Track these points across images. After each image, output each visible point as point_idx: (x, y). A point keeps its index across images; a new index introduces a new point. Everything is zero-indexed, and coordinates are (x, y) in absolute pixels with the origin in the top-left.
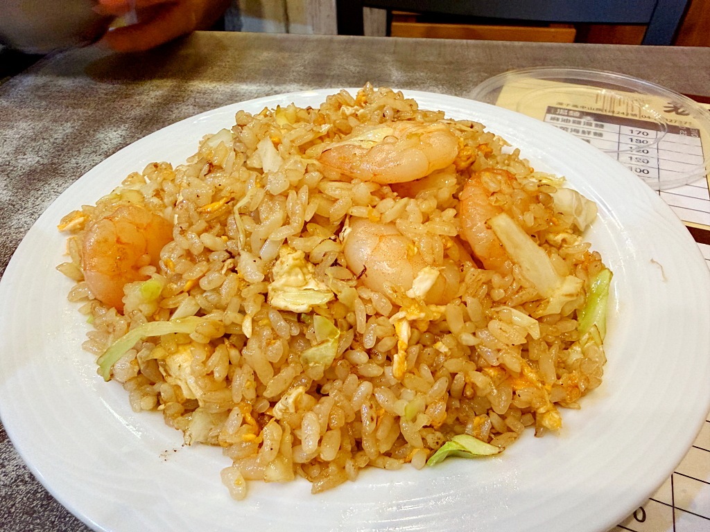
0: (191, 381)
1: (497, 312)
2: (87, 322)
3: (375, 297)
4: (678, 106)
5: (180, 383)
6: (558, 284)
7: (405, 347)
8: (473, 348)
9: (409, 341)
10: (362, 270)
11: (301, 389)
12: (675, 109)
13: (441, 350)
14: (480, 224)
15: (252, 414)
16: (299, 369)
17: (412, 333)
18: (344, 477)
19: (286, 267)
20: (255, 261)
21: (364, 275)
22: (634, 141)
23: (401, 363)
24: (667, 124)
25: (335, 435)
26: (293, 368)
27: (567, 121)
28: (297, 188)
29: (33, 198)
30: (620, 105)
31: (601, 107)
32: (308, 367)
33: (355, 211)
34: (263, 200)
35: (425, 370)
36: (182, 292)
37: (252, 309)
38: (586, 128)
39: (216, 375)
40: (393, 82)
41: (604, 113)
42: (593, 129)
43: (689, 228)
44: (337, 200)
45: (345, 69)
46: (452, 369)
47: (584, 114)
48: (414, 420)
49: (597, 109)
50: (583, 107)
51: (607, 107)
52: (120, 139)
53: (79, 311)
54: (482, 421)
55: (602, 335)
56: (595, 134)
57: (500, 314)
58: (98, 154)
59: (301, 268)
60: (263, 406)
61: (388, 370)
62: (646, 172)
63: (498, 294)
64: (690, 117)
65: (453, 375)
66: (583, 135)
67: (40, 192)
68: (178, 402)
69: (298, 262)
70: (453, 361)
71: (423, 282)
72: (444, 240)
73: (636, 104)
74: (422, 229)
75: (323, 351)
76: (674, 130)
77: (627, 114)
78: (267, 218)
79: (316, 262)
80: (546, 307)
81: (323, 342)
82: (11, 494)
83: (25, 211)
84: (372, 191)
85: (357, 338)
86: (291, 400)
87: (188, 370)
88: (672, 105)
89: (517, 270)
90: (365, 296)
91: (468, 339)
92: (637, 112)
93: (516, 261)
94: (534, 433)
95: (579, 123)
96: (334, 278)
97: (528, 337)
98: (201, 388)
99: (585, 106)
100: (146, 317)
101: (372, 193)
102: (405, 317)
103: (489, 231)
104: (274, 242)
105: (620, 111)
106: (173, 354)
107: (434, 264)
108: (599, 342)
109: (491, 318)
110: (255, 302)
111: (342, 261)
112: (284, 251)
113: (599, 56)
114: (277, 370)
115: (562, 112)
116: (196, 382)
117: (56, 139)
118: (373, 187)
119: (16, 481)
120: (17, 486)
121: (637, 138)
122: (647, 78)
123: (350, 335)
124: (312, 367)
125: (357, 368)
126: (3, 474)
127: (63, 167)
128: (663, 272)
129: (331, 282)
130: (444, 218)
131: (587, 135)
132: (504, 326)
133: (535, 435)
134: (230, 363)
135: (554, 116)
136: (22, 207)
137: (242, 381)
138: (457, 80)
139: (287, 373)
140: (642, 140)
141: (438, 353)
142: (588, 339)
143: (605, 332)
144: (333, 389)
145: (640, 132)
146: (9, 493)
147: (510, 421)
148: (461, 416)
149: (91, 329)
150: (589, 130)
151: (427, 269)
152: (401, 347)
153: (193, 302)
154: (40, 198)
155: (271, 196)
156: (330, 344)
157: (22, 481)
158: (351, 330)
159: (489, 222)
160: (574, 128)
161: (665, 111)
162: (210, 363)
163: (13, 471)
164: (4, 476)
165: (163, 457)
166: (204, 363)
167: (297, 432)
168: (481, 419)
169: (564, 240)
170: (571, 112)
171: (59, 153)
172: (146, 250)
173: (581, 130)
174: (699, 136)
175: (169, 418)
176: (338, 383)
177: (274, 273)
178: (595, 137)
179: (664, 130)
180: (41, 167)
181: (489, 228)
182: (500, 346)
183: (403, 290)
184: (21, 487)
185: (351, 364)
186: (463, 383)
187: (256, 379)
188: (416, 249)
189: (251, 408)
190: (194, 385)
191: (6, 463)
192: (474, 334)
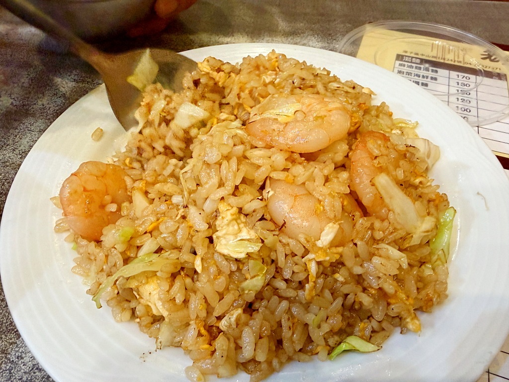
0: (159, 304)
1: (378, 249)
2: (72, 248)
3: (292, 242)
4: (491, 54)
5: (150, 304)
6: (419, 223)
7: (314, 280)
8: (360, 276)
9: (316, 274)
10: (282, 224)
11: (240, 311)
12: (489, 57)
13: (338, 279)
14: (367, 182)
15: (204, 327)
16: (237, 294)
17: (319, 268)
18: (272, 370)
19: (225, 221)
20: (200, 214)
21: (284, 227)
22: (460, 84)
23: (311, 290)
24: (484, 70)
25: (265, 341)
26: (233, 294)
27: (411, 67)
28: (227, 158)
29: (12, 136)
30: (449, 53)
31: (435, 55)
32: (244, 294)
33: (274, 175)
34: (202, 168)
35: (327, 293)
36: (146, 233)
37: (200, 251)
38: (425, 73)
39: (177, 301)
40: (280, 32)
41: (438, 60)
42: (430, 74)
43: (498, 157)
44: (260, 166)
45: (243, 19)
46: (346, 292)
47: (423, 61)
48: (319, 327)
49: (433, 57)
50: (422, 55)
51: (440, 55)
52: (74, 83)
53: (65, 240)
54: (366, 326)
55: (447, 256)
56: (432, 78)
57: (380, 251)
58: (58, 96)
59: (236, 220)
60: (212, 321)
61: (301, 293)
62: (468, 111)
63: (379, 235)
64: (500, 63)
65: (347, 295)
66: (423, 79)
67: (17, 131)
68: (149, 316)
69: (234, 217)
70: (347, 286)
71: (328, 234)
72: (341, 199)
73: (461, 53)
74: (325, 190)
75: (254, 282)
76: (489, 74)
77: (455, 61)
78: (206, 183)
79: (246, 213)
80: (410, 241)
81: (255, 277)
82: (31, 379)
83: (8, 147)
84: (286, 158)
85: (278, 270)
86: (233, 319)
87: (156, 297)
88: (487, 53)
89: (391, 216)
90: (284, 241)
91: (358, 270)
92: (461, 59)
93: (391, 208)
94: (400, 331)
95: (420, 68)
96: (263, 229)
97: (400, 268)
98: (167, 310)
99: (424, 54)
100: (120, 253)
101: (286, 160)
102: (314, 258)
103: (373, 187)
104: (214, 201)
105: (450, 58)
106: (144, 284)
107: (335, 219)
108: (444, 261)
109: (374, 255)
110: (202, 246)
111: (267, 217)
112: (222, 207)
113: (433, 9)
114: (221, 296)
115: (407, 59)
116: (163, 305)
117: (23, 83)
118: (287, 155)
119: (33, 369)
120: (34, 373)
121: (462, 82)
122: (469, 31)
123: (273, 269)
124: (247, 294)
125: (278, 292)
126: (23, 364)
127: (32, 108)
128: (485, 201)
129: (259, 231)
130: (340, 179)
131: (425, 79)
132: (383, 261)
133: (401, 333)
134: (186, 289)
135: (401, 62)
136: (5, 144)
137: (196, 304)
138: (328, 30)
139: (229, 298)
140: (466, 83)
141: (336, 281)
142: (437, 259)
143: (449, 254)
144: (261, 306)
145: (464, 76)
146: (29, 379)
147: (384, 325)
148: (351, 321)
149: (77, 256)
150: (427, 75)
151: (331, 224)
152: (312, 280)
153: (155, 242)
154: (18, 136)
155: (207, 164)
156: (260, 278)
157: (37, 369)
158: (274, 265)
159: (373, 181)
160: (416, 73)
161: (482, 58)
162: (172, 292)
163: (30, 361)
164: (24, 365)
165: (142, 359)
166: (168, 291)
167: (239, 342)
168: (364, 323)
169: (421, 183)
170: (414, 59)
171: (28, 96)
172: (107, 191)
173: (421, 74)
174: (507, 80)
175: (142, 327)
176: (264, 303)
177: (217, 225)
178: (432, 81)
179: (482, 76)
180: (15, 108)
181: (373, 185)
182: (381, 275)
183: (313, 240)
184: (37, 373)
185: (274, 288)
186: (353, 301)
187: (206, 301)
188: (322, 208)
189: (204, 323)
190: (161, 307)
191: (24, 355)
192: (361, 265)
